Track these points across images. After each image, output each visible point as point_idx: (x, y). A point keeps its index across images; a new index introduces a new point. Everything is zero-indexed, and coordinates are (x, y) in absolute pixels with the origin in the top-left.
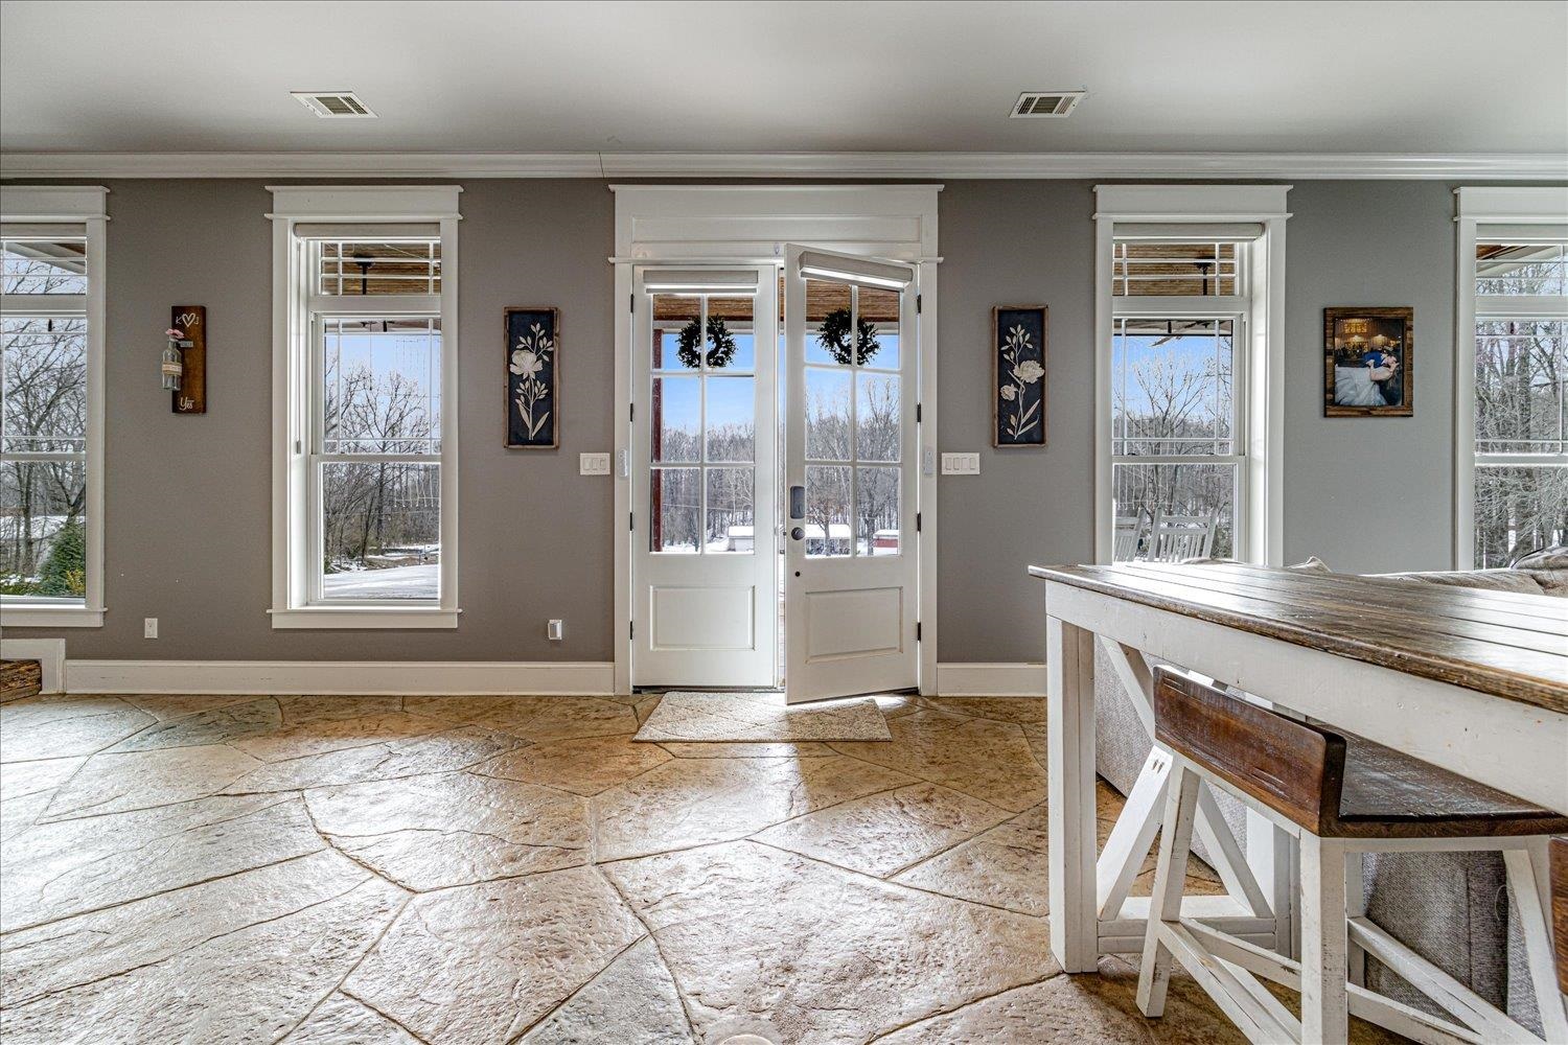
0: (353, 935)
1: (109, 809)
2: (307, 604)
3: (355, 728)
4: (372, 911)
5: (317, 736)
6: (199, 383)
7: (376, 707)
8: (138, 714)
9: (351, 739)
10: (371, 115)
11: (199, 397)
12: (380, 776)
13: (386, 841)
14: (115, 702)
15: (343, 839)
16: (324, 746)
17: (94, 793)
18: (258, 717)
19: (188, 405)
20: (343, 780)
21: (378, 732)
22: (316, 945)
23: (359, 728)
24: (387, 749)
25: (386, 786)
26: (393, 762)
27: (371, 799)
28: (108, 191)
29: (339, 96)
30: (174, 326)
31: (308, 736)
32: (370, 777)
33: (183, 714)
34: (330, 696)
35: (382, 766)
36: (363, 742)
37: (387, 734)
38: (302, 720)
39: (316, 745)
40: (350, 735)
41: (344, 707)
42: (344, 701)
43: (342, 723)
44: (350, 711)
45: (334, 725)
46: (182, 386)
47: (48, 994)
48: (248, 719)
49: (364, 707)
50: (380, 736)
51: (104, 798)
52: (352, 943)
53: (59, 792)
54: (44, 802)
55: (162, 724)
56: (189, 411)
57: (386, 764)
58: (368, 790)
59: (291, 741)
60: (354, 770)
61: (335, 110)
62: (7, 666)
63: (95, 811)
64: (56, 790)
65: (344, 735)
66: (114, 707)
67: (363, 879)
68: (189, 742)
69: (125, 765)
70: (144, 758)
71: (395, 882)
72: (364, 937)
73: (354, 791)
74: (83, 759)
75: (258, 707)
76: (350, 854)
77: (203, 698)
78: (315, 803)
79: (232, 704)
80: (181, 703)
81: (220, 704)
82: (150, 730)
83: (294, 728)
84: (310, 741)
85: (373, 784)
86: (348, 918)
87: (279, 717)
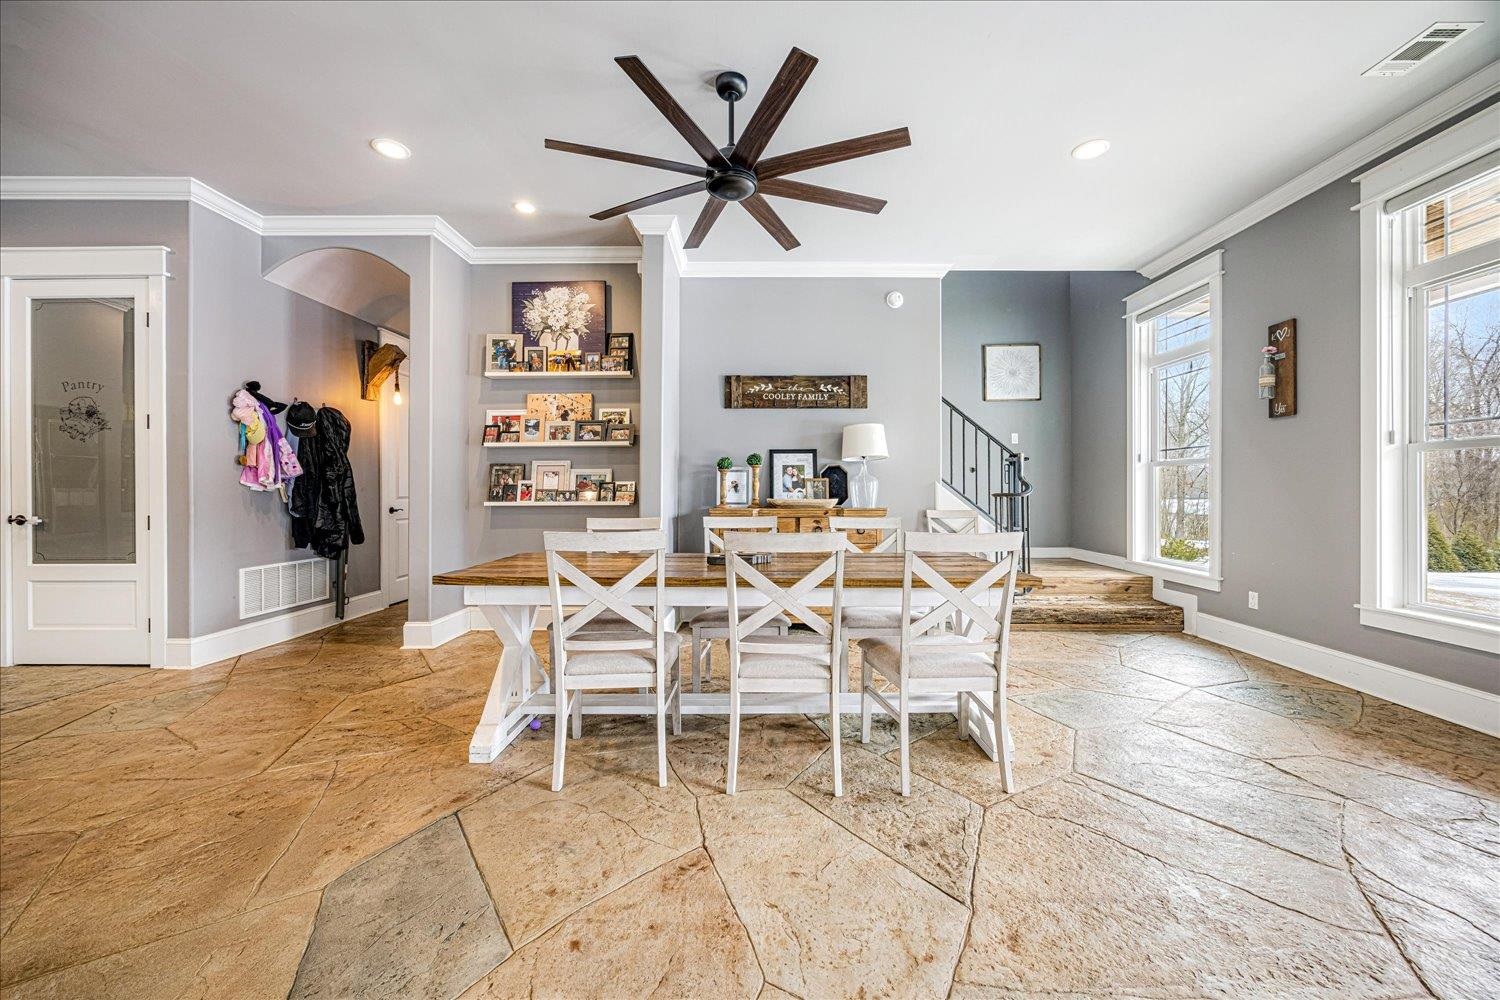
0: (1328, 973)
1: (1186, 733)
2: (1403, 607)
3: (1445, 763)
4: (1362, 968)
5: (1390, 751)
6: (1291, 389)
7: (1487, 750)
8: (1236, 668)
9: (1432, 773)
10: (1470, 28)
11: (1290, 401)
12: (1452, 833)
13: (1419, 908)
14: (1225, 653)
15: (1366, 873)
16: (1394, 766)
17: (1184, 716)
18: (1334, 708)
19: (1281, 409)
20: (1399, 813)
21: (1476, 782)
22: (1286, 951)
23: (1451, 765)
24: (1480, 808)
25: (1455, 849)
26: (1479, 826)
27: (1426, 853)
28: (1223, 251)
29: (1420, 39)
30: (1271, 343)
31: (1380, 748)
32: (1435, 827)
33: (1269, 680)
34: (1427, 716)
35: (1461, 823)
36: (1447, 783)
37: (1490, 790)
38: (1381, 728)
39: (1384, 761)
40: (1433, 769)
41: (1441, 734)
42: (1444, 727)
43: (1429, 751)
44: (1448, 742)
45: (1418, 748)
46: (1277, 394)
47: (1105, 835)
48: (1324, 706)
49: (1469, 744)
50: (1476, 787)
51: (1187, 723)
52: (1323, 980)
53: (1165, 706)
54: (1155, 709)
55: (1250, 683)
56: (1282, 415)
57: (1467, 824)
58: (1429, 841)
59: (1357, 745)
60: (1418, 808)
61: (1418, 57)
62: (1164, 608)
63: (1178, 729)
64: (1163, 704)
65: (1424, 765)
66: (1223, 657)
67: (1370, 928)
68: (1264, 705)
69: (1209, 705)
70: (1226, 704)
71: (1409, 962)
72: (1338, 985)
73: (1406, 832)
74: (1187, 689)
75: (1339, 698)
76: (1367, 893)
77: (1292, 673)
78: (1354, 818)
79: (1316, 686)
80: (1274, 671)
81: (1303, 682)
82: (1239, 684)
83: (1367, 734)
84: (1379, 753)
85: (1437, 837)
86: (1330, 953)
87: (1357, 716)
